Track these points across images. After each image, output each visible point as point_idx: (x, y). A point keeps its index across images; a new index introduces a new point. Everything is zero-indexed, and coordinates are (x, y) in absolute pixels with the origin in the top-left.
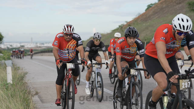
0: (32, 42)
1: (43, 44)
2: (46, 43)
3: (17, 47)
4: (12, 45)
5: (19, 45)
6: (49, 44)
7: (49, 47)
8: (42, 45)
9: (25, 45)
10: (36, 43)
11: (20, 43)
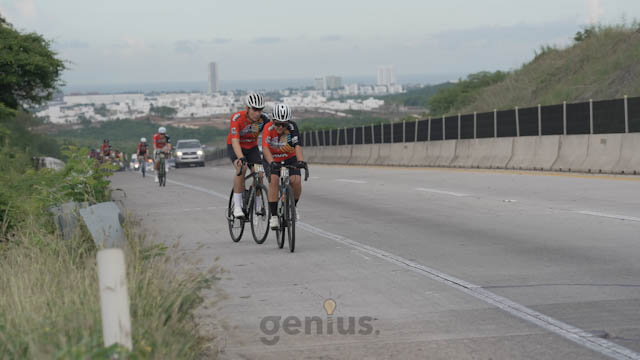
0: (215, 88)
1: (276, 97)
2: (292, 92)
3: (133, 117)
4: (108, 107)
5: (143, 107)
6: (306, 96)
7: (306, 111)
8: (271, 105)
9: (178, 106)
10: (239, 94)
11: (152, 94)
